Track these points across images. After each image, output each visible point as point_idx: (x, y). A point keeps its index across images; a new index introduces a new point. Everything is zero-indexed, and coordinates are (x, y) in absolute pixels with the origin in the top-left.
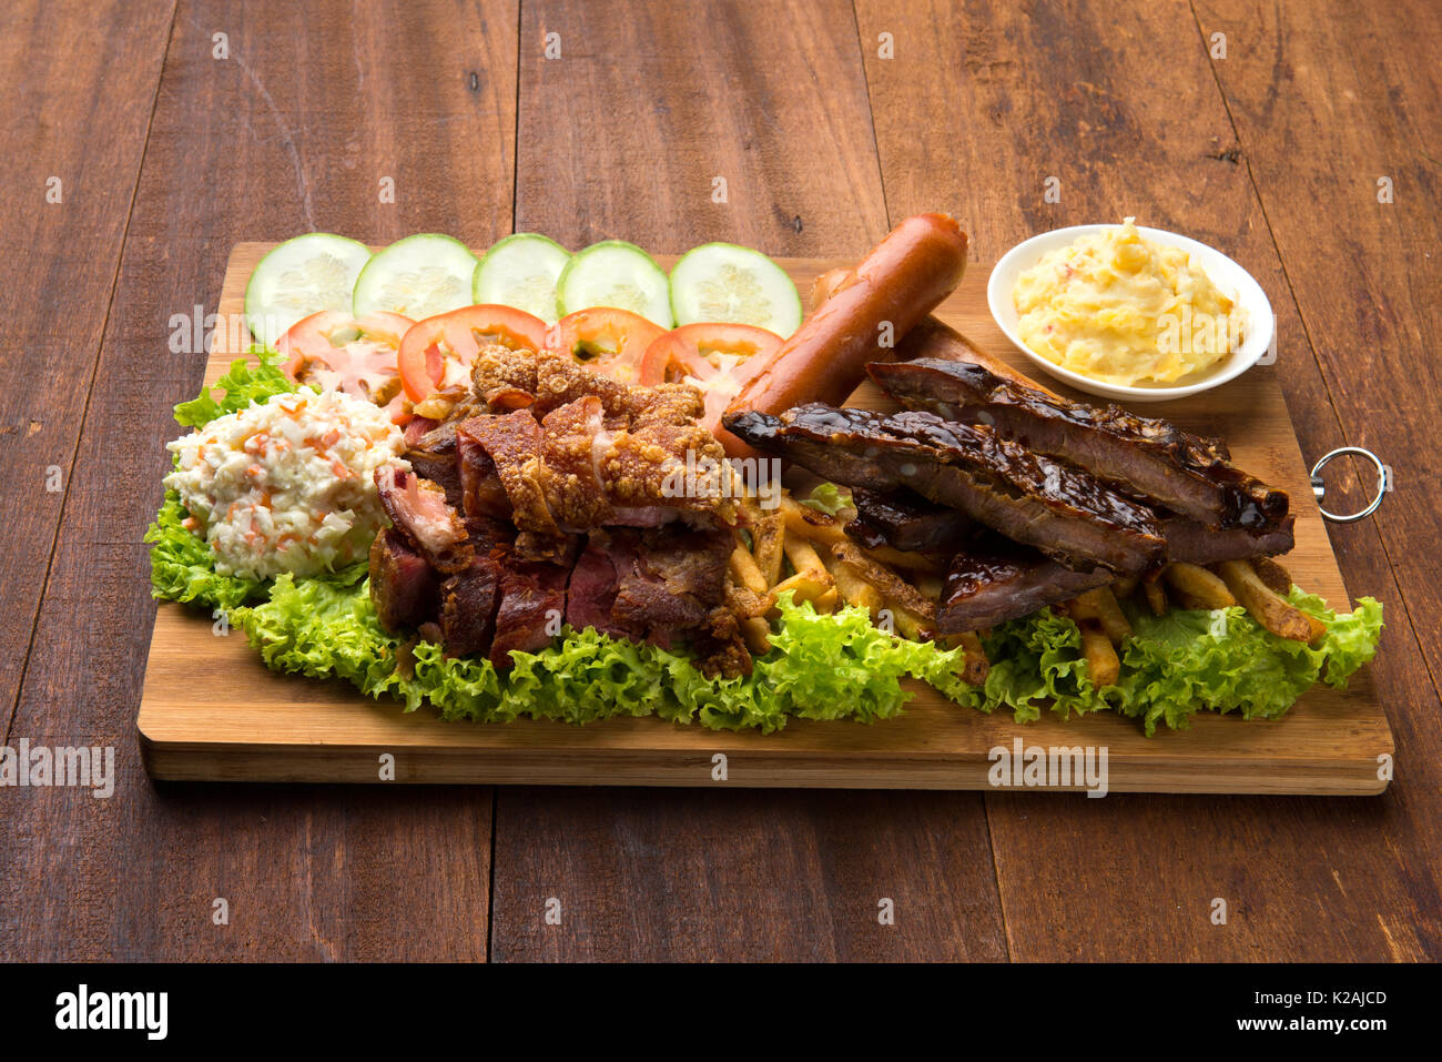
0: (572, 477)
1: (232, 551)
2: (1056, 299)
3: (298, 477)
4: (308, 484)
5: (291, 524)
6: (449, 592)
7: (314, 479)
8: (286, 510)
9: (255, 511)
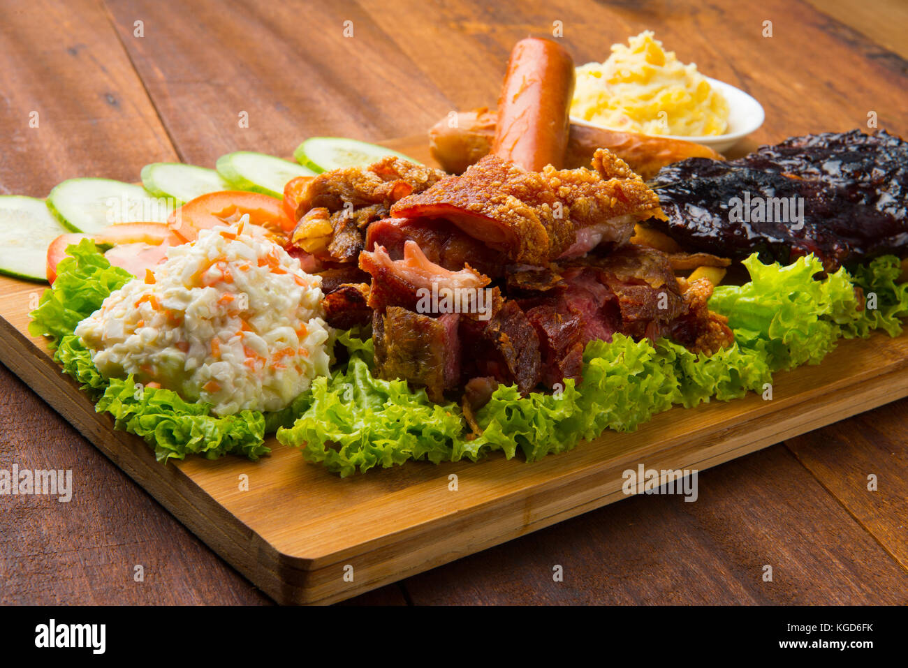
0: (545, 205)
1: (236, 384)
2: (611, 102)
3: (271, 292)
4: (282, 297)
5: (282, 340)
6: (499, 335)
7: (285, 293)
8: (270, 330)
9: (243, 337)
